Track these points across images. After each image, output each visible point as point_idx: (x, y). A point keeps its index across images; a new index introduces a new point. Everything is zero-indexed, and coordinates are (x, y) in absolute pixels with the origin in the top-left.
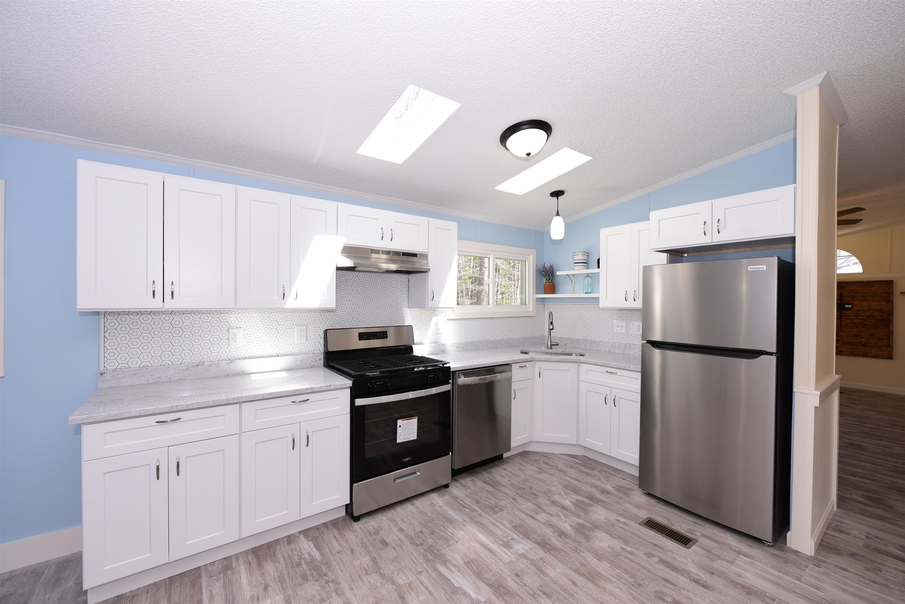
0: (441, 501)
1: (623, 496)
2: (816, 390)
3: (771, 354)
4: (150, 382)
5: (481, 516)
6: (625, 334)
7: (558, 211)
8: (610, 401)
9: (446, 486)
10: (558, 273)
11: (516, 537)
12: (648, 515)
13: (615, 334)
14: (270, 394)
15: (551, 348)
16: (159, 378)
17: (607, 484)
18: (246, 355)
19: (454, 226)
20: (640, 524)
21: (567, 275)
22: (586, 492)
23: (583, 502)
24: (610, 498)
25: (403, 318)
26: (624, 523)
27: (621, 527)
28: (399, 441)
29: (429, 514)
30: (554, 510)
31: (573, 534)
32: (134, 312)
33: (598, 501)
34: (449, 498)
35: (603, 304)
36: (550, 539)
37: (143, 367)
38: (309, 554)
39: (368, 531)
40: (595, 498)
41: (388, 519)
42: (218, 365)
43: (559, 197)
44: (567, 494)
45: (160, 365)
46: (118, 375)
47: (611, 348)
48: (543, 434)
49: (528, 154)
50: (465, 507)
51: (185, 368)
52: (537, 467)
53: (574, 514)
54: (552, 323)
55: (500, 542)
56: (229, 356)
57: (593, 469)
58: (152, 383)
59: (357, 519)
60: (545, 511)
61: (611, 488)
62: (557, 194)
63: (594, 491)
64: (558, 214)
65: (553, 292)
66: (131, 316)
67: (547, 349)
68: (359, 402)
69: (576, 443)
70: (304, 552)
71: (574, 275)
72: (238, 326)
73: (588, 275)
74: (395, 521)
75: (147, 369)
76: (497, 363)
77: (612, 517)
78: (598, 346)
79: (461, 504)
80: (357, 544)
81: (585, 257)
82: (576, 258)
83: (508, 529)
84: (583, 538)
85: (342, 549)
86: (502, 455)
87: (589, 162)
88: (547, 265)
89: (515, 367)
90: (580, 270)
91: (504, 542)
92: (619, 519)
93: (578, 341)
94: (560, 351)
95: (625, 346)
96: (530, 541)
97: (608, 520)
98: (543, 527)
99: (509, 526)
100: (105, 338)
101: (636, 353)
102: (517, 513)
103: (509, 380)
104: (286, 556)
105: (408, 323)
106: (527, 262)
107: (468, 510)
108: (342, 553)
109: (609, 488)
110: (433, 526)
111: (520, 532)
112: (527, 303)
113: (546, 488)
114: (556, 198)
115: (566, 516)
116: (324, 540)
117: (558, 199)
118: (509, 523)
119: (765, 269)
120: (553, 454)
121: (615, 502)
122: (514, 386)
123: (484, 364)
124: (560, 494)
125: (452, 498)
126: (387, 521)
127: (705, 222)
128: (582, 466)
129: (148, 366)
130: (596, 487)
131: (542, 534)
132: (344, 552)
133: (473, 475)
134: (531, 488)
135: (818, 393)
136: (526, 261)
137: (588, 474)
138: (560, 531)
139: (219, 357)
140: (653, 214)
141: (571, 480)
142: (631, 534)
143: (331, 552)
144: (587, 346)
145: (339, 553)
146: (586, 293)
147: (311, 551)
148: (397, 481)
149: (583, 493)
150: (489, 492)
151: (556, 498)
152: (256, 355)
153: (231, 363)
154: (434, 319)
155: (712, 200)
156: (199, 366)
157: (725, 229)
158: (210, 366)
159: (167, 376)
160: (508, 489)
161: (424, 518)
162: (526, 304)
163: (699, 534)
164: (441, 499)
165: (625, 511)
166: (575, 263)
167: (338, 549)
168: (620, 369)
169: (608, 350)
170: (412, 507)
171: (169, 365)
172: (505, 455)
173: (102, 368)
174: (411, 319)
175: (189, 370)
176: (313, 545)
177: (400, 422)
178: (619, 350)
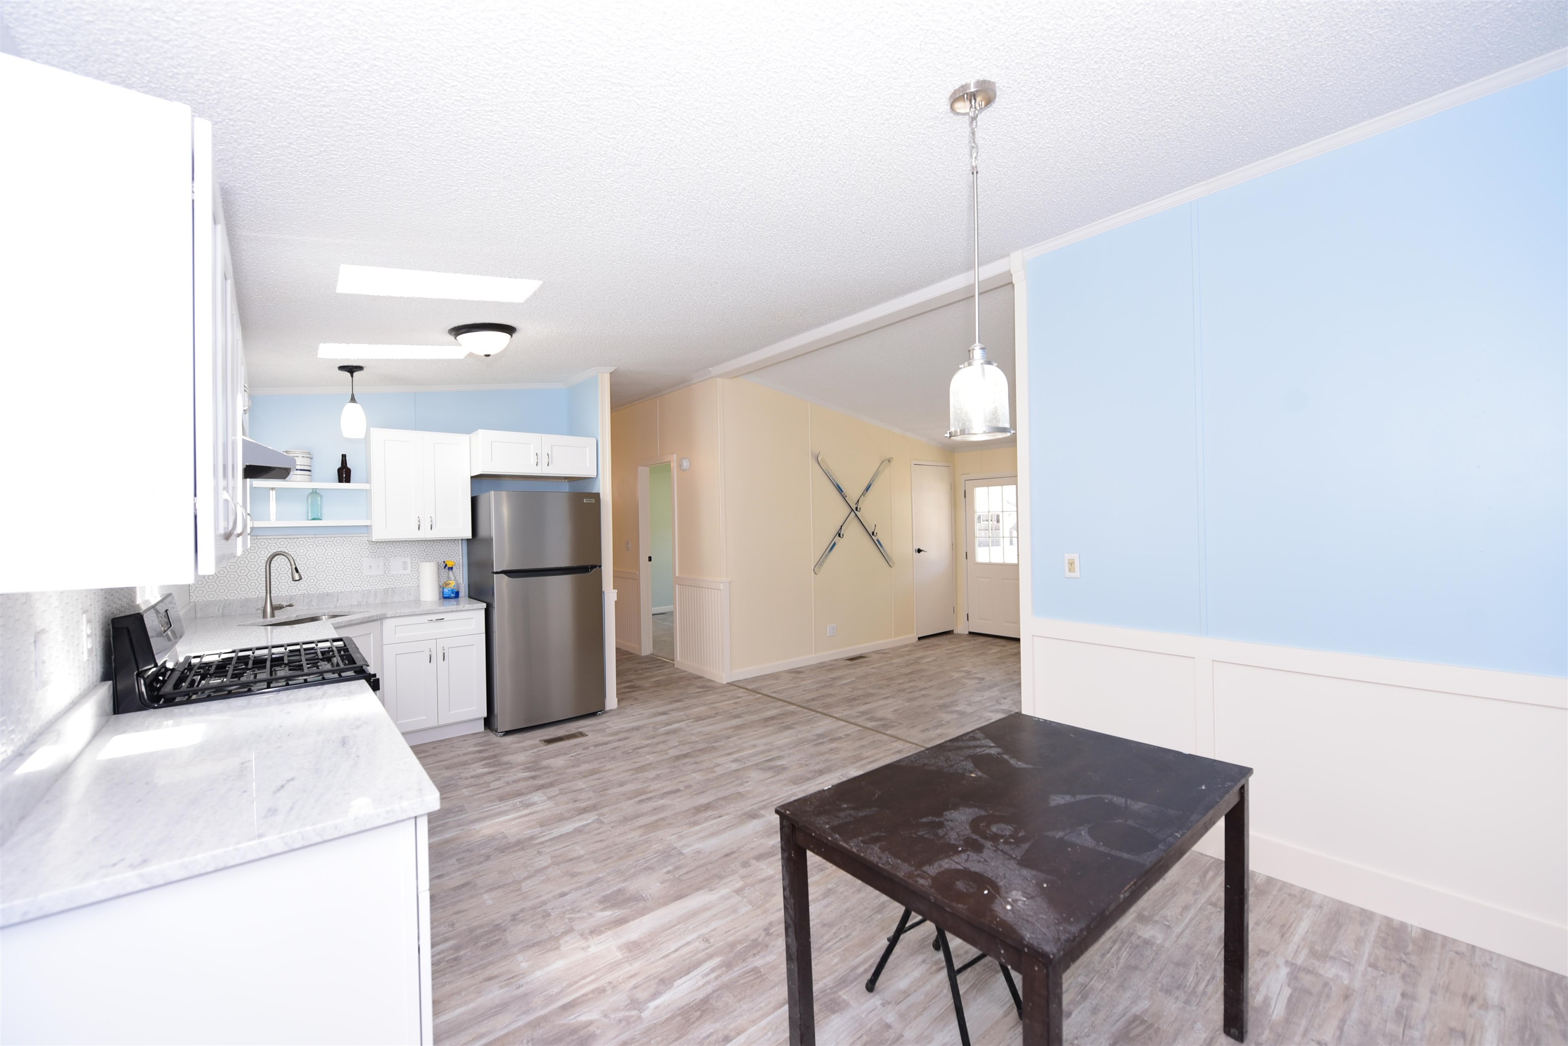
2: (614, 589)
6: (382, 577)
7: (353, 394)
8: (436, 657)
11: (516, 800)
12: (537, 740)
13: (365, 578)
15: (273, 615)
17: (466, 749)
20: (545, 745)
21: (273, 488)
26: (540, 750)
27: (544, 752)
35: (378, 534)
43: (355, 374)
53: (506, 768)
54: (296, 570)
61: (477, 748)
62: (351, 370)
64: (353, 400)
67: (264, 618)
73: (315, 492)
77: (526, 753)
78: (336, 599)
81: (308, 461)
83: (501, 803)
90: (302, 482)
92: (532, 751)
94: (294, 617)
95: (386, 591)
96: (531, 793)
97: (530, 755)
98: (512, 786)
109: (474, 749)
111: (511, 797)
114: (349, 374)
115: (506, 773)
117: (352, 376)
131: (524, 786)
135: (616, 591)
138: (528, 778)
144: (313, 603)
146: (312, 520)
165: (527, 746)
168: (451, 612)
169: (356, 603)
178: (376, 599)
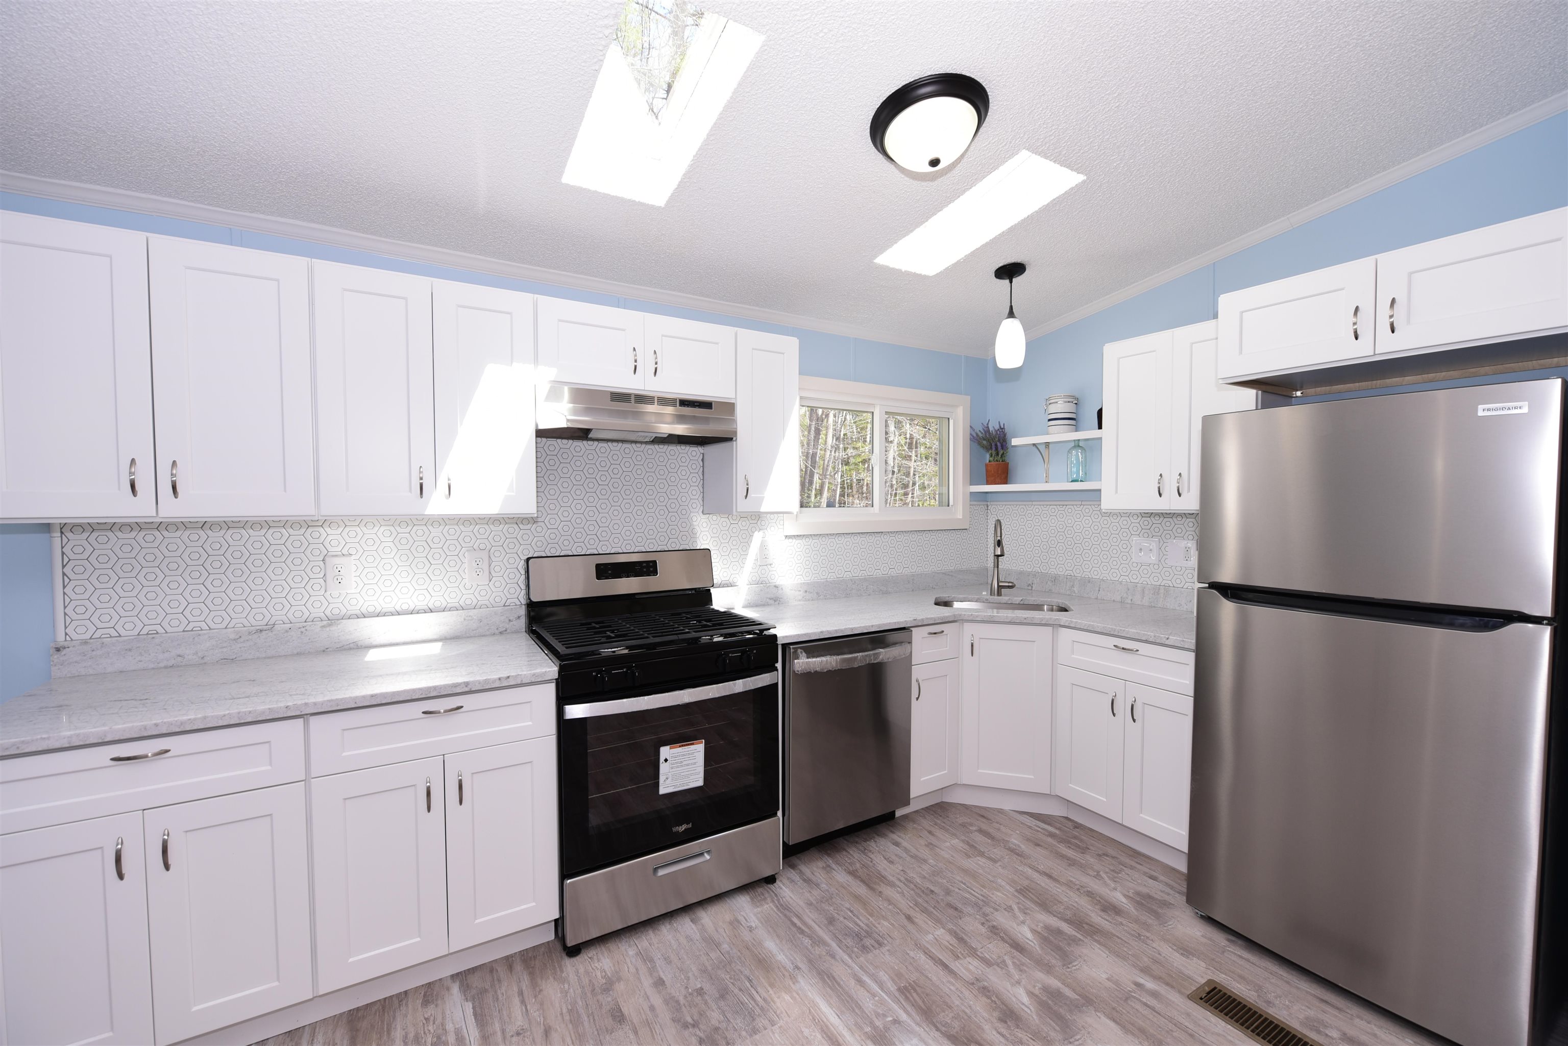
0: (755, 915)
1: (1151, 921)
3: (1537, 620)
4: (162, 665)
5: (833, 956)
6: (1156, 567)
7: (1011, 307)
8: (1123, 708)
9: (771, 880)
10: (1015, 442)
11: (903, 1017)
12: (1210, 976)
13: (1135, 565)
14: (372, 696)
15: (999, 594)
16: (179, 656)
17: (1115, 889)
18: (364, 610)
19: (791, 344)
20: (1191, 997)
21: (1034, 445)
22: (1067, 908)
23: (1059, 932)
24: (1121, 924)
25: (692, 535)
26: (1154, 994)
27: (1146, 1005)
28: (662, 791)
29: (725, 947)
30: (995, 949)
31: (1035, 1017)
32: (123, 525)
33: (1093, 932)
34: (772, 909)
35: (1108, 502)
36: (980, 1027)
37: (147, 634)
38: (458, 1032)
39: (590, 980)
40: (1087, 924)
41: (637, 954)
42: (303, 630)
43: (1014, 280)
44: (1024, 911)
45: (184, 631)
46: (93, 651)
47: (1125, 595)
48: (979, 771)
49: (935, 163)
50: (802, 932)
51: (232, 636)
52: (963, 841)
53: (1040, 964)
54: (999, 543)
55: (868, 1029)
56: (328, 613)
57: (1084, 850)
58: (166, 667)
59: (573, 951)
60: (973, 952)
61: (1124, 900)
62: (1010, 271)
63: (1084, 904)
64: (1011, 314)
65: (1005, 481)
66: (119, 534)
67: (991, 595)
68: (576, 711)
69: (1049, 793)
70: (450, 1027)
71: (1047, 444)
72: (345, 552)
73: (1077, 445)
74: (651, 960)
75: (153, 638)
76: (879, 626)
77: (1127, 975)
78: (1097, 589)
79: (794, 925)
80: (562, 1014)
81: (1070, 407)
82: (1052, 409)
83: (888, 993)
84: (1057, 1028)
85: (526, 1026)
86: (894, 811)
87: (1078, 187)
88: (993, 426)
89: (918, 635)
90: (1061, 434)
91: (875, 1028)
92: (1141, 981)
93: (1055, 579)
94: (1017, 600)
95: (1156, 590)
96: (934, 1030)
97: (1117, 983)
98: (967, 993)
99: (892, 988)
100: (65, 577)
101: (1180, 605)
102: (912, 954)
103: (907, 663)
104: (411, 1036)
105: (702, 543)
106: (951, 422)
107: (807, 941)
108: (524, 1037)
109: (1118, 897)
110: (728, 977)
111: (914, 1005)
112: (951, 503)
113: (979, 892)
114: (1007, 281)
115: (1020, 967)
116: (498, 999)
117: (1011, 282)
118: (891, 978)
119: (1525, 410)
120: (1000, 811)
121: (1133, 935)
122: (917, 673)
123: (852, 629)
124: (1009, 909)
125: (778, 909)
126: (634, 960)
127: (1357, 309)
128: (1062, 841)
129: (157, 633)
130: (1090, 894)
131: (964, 1011)
132: (529, 1033)
133: (829, 855)
134: (948, 892)
136: (949, 419)
137: (1072, 863)
138: (1005, 1008)
139: (307, 614)
140: (1226, 301)
141: (1036, 876)
142: (1171, 1026)
143: (503, 1031)
144: (1075, 589)
145: (518, 1034)
146: (1072, 481)
147: (464, 1027)
148: (661, 873)
149: (1061, 908)
150: (857, 898)
151: (1001, 919)
152: (384, 610)
153: (330, 625)
154: (757, 537)
155: (1376, 256)
156: (264, 633)
157: (1408, 322)
158: (287, 631)
159: (196, 653)
160: (898, 892)
161: (713, 955)
162: (948, 506)
163: (1335, 1034)
164: (755, 910)
165: (1155, 961)
166: (1050, 420)
167: (519, 1023)
168: (1147, 642)
169: (1118, 599)
170: (693, 926)
171: (202, 630)
172: (899, 813)
173: (61, 637)
174: (709, 535)
175: (241, 640)
176: (472, 1010)
177: (665, 751)
178: (1143, 598)
